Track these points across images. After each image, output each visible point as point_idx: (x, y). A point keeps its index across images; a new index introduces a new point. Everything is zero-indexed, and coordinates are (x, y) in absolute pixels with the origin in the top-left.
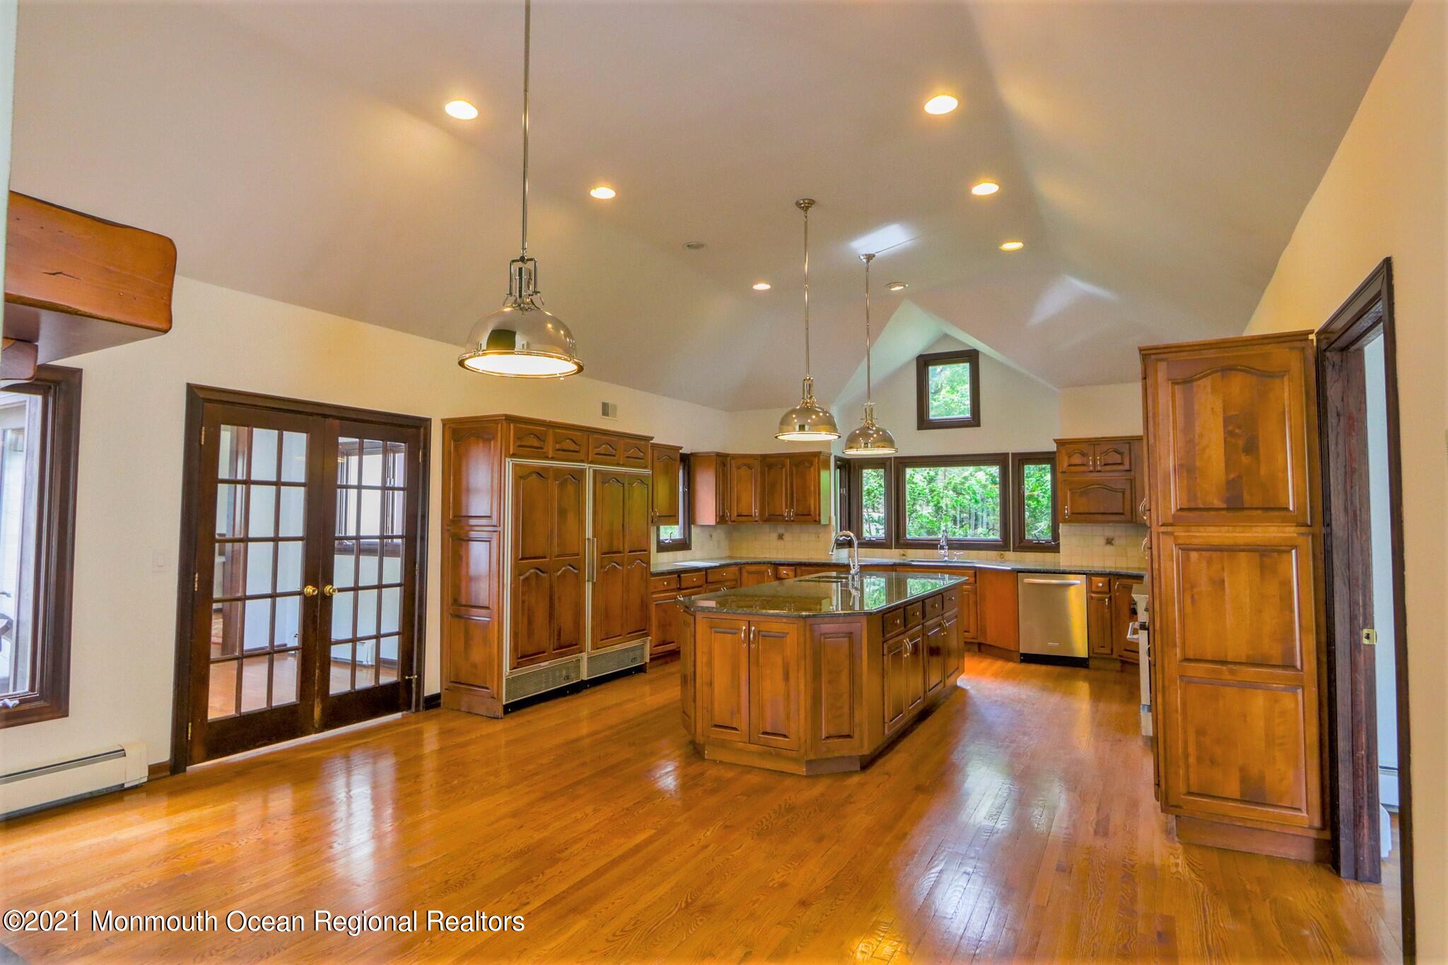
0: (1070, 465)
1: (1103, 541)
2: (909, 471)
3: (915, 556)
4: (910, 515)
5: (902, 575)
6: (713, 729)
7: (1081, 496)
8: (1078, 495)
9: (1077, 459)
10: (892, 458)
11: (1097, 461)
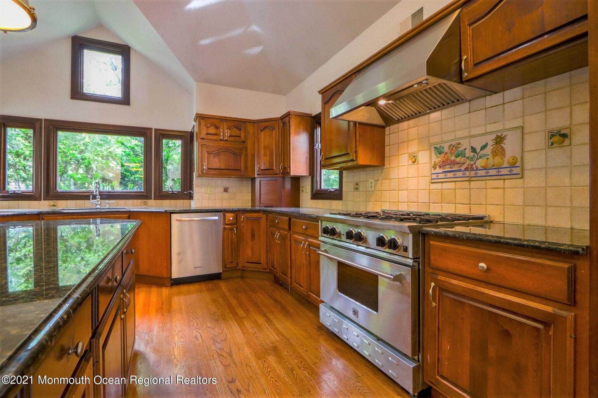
0: (207, 134)
1: (222, 190)
2: (61, 134)
3: (63, 206)
4: (61, 175)
5: (52, 223)
7: (214, 157)
8: (212, 155)
9: (212, 130)
10: (41, 120)
11: (225, 133)
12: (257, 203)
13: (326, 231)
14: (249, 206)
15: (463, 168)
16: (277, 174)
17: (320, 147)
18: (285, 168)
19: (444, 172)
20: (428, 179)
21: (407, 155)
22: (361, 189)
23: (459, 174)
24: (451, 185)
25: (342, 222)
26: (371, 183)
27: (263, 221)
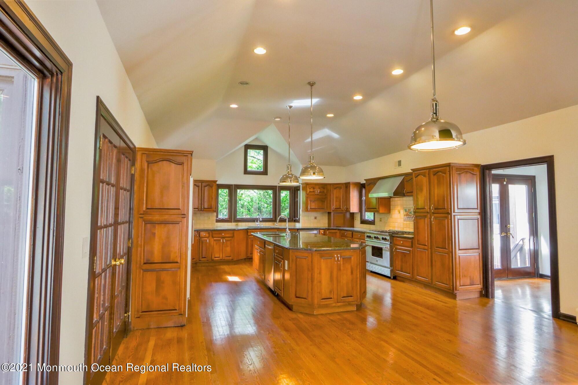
0: (310, 192)
1: (314, 218)
2: (239, 191)
6: (322, 300)
7: (313, 203)
8: (312, 202)
9: (312, 190)
10: (232, 185)
11: (318, 191)
12: (332, 225)
13: (368, 237)
14: (326, 227)
15: (411, 217)
16: (343, 211)
17: (364, 199)
18: (347, 208)
19: (407, 218)
20: (403, 220)
21: (397, 210)
22: (382, 221)
23: (410, 219)
24: (408, 222)
25: (373, 233)
26: (386, 219)
27: (338, 234)
